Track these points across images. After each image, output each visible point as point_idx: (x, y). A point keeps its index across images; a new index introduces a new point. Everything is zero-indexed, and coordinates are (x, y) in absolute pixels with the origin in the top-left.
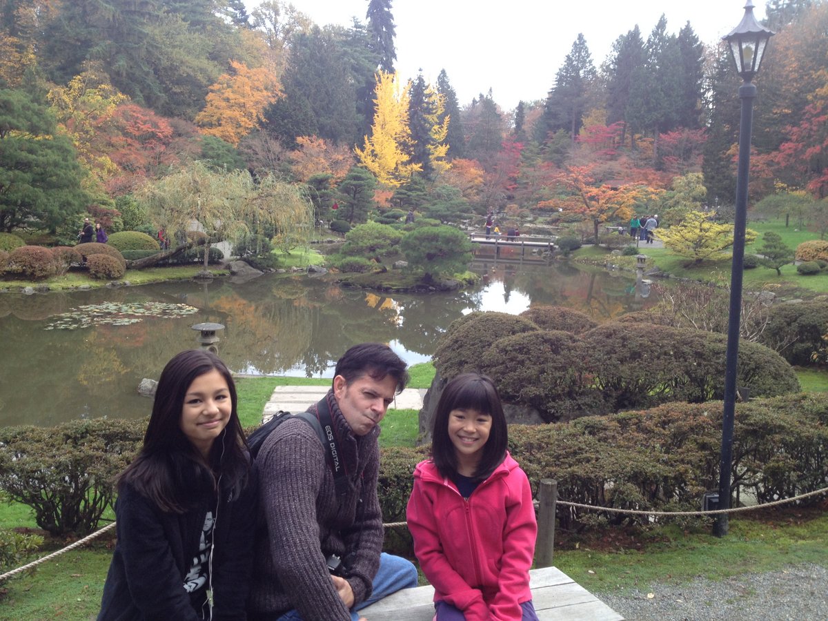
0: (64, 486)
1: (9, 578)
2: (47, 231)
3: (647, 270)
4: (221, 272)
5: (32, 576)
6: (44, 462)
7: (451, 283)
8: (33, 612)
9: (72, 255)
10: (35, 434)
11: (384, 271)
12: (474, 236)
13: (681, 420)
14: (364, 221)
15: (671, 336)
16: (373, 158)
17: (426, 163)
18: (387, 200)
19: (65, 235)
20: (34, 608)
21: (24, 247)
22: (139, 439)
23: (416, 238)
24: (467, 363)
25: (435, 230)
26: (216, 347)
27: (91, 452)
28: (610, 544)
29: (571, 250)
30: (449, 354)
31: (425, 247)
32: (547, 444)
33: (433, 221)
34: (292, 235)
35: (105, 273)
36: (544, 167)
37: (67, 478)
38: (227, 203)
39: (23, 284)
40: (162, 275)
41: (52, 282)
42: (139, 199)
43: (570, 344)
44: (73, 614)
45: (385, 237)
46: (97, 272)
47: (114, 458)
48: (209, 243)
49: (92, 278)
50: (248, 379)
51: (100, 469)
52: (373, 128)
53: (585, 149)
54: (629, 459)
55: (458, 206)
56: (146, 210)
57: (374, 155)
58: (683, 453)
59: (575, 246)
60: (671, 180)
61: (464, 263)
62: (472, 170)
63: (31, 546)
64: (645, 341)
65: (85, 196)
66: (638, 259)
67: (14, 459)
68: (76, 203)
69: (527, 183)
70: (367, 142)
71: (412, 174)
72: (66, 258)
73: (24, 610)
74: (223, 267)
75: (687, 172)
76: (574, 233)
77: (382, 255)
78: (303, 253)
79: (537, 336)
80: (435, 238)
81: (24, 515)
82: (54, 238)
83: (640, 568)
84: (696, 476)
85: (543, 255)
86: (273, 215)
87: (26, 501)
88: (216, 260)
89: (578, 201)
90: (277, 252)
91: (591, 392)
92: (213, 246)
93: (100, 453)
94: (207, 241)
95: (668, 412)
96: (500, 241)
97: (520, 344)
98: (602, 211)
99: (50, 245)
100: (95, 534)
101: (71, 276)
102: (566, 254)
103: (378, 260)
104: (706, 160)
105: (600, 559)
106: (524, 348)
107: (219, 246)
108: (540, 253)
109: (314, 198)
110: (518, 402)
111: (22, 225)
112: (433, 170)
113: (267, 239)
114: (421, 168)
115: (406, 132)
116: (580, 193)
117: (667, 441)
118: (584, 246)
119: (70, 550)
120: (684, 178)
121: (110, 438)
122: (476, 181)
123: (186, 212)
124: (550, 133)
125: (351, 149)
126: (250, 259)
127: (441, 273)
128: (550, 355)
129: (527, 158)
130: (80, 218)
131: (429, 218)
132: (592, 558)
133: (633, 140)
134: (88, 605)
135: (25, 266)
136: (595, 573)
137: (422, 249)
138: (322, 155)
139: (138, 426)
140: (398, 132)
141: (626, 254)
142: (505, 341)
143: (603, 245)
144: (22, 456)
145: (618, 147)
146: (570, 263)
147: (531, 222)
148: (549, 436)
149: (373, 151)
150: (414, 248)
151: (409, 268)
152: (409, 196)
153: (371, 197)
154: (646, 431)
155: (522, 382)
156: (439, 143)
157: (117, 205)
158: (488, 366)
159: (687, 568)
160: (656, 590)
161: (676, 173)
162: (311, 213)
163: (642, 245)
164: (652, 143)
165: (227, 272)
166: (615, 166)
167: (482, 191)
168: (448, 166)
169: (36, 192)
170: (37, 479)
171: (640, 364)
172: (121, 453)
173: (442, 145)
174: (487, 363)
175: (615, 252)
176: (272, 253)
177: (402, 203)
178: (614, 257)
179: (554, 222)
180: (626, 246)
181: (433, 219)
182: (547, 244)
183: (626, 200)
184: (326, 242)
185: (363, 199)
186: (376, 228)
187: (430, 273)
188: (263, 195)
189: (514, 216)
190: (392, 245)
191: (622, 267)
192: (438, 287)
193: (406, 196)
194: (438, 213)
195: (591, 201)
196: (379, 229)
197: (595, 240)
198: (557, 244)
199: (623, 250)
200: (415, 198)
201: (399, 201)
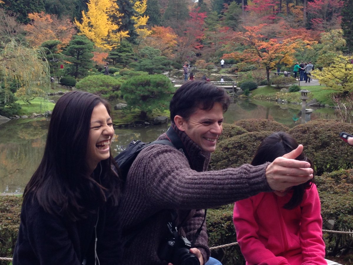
3: (309, 101)
16: (90, 28)
17: (132, 31)
18: (103, 60)
23: (133, 84)
29: (250, 90)
31: (140, 91)
36: (223, 30)
45: (108, 85)
52: (89, 5)
53: (253, 15)
55: (160, 61)
57: (90, 25)
59: (252, 87)
60: (319, 36)
62: (168, 35)
66: (302, 93)
69: (210, 43)
70: (84, 16)
71: (121, 39)
75: (330, 29)
79: (250, 136)
80: (147, 83)
86: (16, 73)
89: (253, 53)
97: (238, 143)
98: (271, 60)
102: (247, 94)
104: (344, 20)
112: (138, 35)
113: (12, 93)
114: (128, 34)
115: (114, 7)
116: (254, 47)
118: (260, 87)
120: (328, 33)
122: (172, 43)
124: (226, 5)
125: (72, 21)
127: (154, 111)
129: (210, 24)
131: (138, 71)
133: (288, 8)
137: (138, 92)
138: (50, 27)
140: (108, 8)
141: (292, 91)
143: (274, 86)
145: (277, 13)
146: (250, 100)
147: (216, 72)
149: (89, 23)
150: (131, 92)
151: (128, 108)
152: (120, 56)
153: (91, 57)
156: (140, 15)
161: (323, 31)
162: (47, 69)
163: (303, 84)
164: (302, 10)
166: (277, 27)
167: (177, 51)
168: (149, 32)
171: (329, 150)
173: (143, 17)
175: (283, 90)
176: (16, 103)
177: (115, 62)
178: (283, 94)
179: (233, 72)
180: (290, 85)
181: (142, 72)
182: (232, 86)
183: (289, 50)
184: (57, 94)
185: (85, 59)
186: (101, 77)
187: (145, 111)
188: (8, 57)
189: (203, 68)
190: (114, 91)
191: (289, 101)
192: (152, 122)
193: (117, 56)
194: (146, 67)
195: (263, 52)
196: (103, 79)
197: (267, 82)
198: (239, 87)
199: (289, 88)
200: (125, 58)
201: (112, 60)
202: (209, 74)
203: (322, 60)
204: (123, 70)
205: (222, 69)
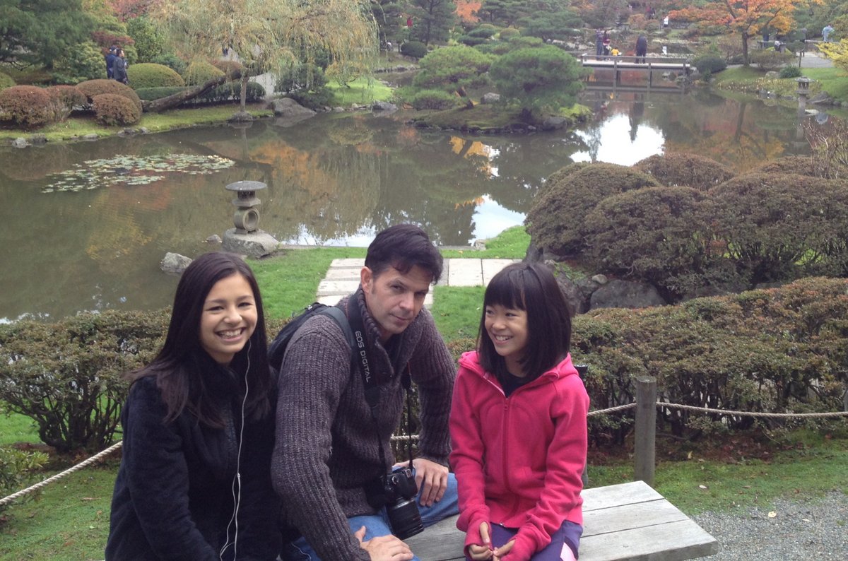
0: (71, 393)
1: (10, 502)
2: (41, 65)
3: (813, 97)
4: (262, 114)
5: (36, 501)
6: (46, 365)
7: (556, 121)
8: (38, 543)
9: (74, 96)
10: (34, 332)
11: (470, 106)
12: (586, 58)
13: (817, 300)
14: (444, 41)
15: (822, 190)
18: (473, 12)
19: (64, 70)
20: (40, 538)
21: (14, 87)
22: (159, 335)
23: (509, 64)
24: (566, 228)
25: (535, 52)
26: (257, 211)
27: (101, 353)
28: (730, 453)
29: (712, 73)
30: (544, 218)
31: (521, 75)
32: (652, 332)
33: (532, 40)
34: (351, 63)
35: (116, 118)
37: (74, 384)
38: (267, 25)
39: (13, 134)
40: (188, 119)
41: (49, 131)
42: (158, 22)
43: (694, 202)
44: (85, 543)
45: (469, 64)
46: (106, 117)
47: (129, 358)
48: (246, 76)
49: (100, 125)
50: (298, 251)
51: (113, 372)
54: (750, 349)
55: (565, 20)
56: (166, 37)
58: (818, 340)
59: (718, 68)
61: (572, 94)
63: (34, 465)
64: (789, 197)
65: (87, 19)
66: (800, 83)
67: (11, 362)
68: (77, 29)
72: (66, 100)
73: (27, 540)
74: (264, 106)
76: (716, 50)
77: (466, 86)
78: (366, 86)
79: (652, 193)
80: (533, 63)
81: (23, 428)
82: (50, 75)
83: (762, 481)
84: (833, 369)
85: (677, 80)
86: (326, 38)
87: (28, 412)
88: (255, 98)
89: (721, 9)
90: (333, 85)
91: (722, 261)
92: (251, 79)
93: (112, 353)
94: (243, 75)
95: (802, 290)
96: (621, 63)
97: (631, 205)
98: (752, 21)
99: (46, 83)
100: (108, 450)
101: (72, 122)
102: (707, 79)
103: (461, 93)
105: (715, 471)
106: (636, 209)
107: (259, 80)
108: (672, 77)
109: (378, 13)
110: (631, 276)
111: (10, 59)
113: (320, 69)
117: (799, 326)
118: (730, 68)
119: (80, 469)
121: (123, 334)
123: (215, 38)
126: (299, 95)
127: (542, 108)
128: (669, 217)
130: (82, 49)
131: (527, 35)
132: (705, 470)
134: (102, 534)
135: (15, 111)
136: (708, 487)
137: (518, 77)
139: (157, 319)
141: (785, 76)
142: (612, 200)
143: (755, 65)
144: (20, 358)
146: (712, 89)
147: (661, 36)
148: (655, 322)
150: (507, 77)
151: (502, 102)
152: (502, 6)
153: (453, 10)
154: (775, 314)
155: (634, 252)
157: (128, 30)
158: (593, 232)
159: (820, 480)
160: (779, 508)
162: (375, 34)
165: (270, 113)
169: (25, 16)
170: (38, 385)
171: (782, 226)
172: (137, 352)
174: (590, 228)
175: (770, 74)
176: (326, 87)
177: (493, 16)
178: (769, 81)
179: (691, 35)
180: (784, 65)
181: (533, 38)
182: (682, 65)
183: (783, 6)
184: (396, 70)
185: (442, 14)
186: (459, 51)
187: (529, 108)
188: (313, 13)
189: (639, 29)
190: (479, 74)
191: (780, 93)
192: (539, 126)
193: (498, 7)
194: (540, 29)
195: (737, 8)
196: (462, 54)
197: (744, 59)
198: (695, 66)
199: (781, 71)
200: (511, 10)
201: (489, 13)
202: (650, 38)
203: (841, 25)
204: (506, 29)
205: (672, 30)
